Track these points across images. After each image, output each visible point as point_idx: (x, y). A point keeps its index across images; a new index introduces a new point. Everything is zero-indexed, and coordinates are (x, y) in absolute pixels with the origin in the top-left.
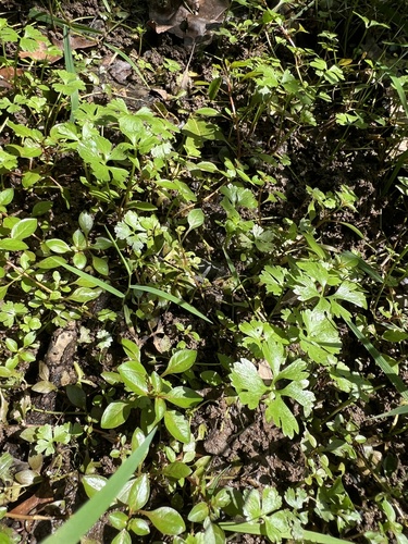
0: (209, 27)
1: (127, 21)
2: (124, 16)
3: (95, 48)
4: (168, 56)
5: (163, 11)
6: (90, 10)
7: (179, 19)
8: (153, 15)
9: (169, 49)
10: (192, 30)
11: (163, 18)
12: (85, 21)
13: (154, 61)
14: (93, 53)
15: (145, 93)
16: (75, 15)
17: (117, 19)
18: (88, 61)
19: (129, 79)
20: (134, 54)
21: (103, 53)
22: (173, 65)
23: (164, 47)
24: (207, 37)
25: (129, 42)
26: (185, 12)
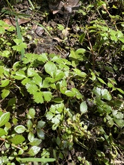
0: (73, 9)
1: (40, 10)
2: (39, 8)
3: (29, 22)
4: (58, 23)
5: (54, 4)
6: (26, 7)
7: (61, 6)
8: (50, 6)
9: (58, 20)
10: (66, 11)
11: (54, 7)
12: (24, 12)
13: (53, 25)
14: (28, 25)
15: (51, 40)
16: (20, 9)
17: (36, 9)
18: (26, 28)
19: (43, 34)
20: (44, 23)
21: (32, 24)
22: (61, 27)
23: (56, 19)
24: (73, 13)
25: (42, 19)
26: (62, 3)
